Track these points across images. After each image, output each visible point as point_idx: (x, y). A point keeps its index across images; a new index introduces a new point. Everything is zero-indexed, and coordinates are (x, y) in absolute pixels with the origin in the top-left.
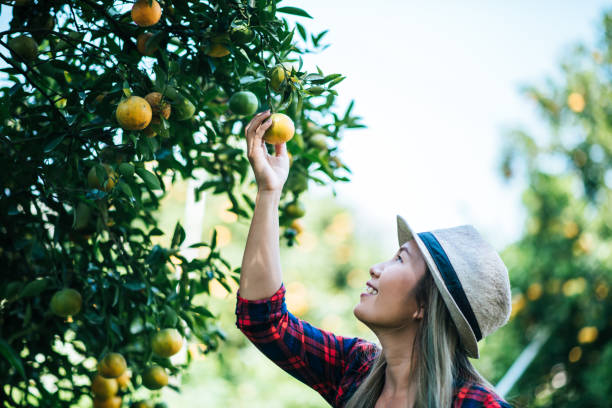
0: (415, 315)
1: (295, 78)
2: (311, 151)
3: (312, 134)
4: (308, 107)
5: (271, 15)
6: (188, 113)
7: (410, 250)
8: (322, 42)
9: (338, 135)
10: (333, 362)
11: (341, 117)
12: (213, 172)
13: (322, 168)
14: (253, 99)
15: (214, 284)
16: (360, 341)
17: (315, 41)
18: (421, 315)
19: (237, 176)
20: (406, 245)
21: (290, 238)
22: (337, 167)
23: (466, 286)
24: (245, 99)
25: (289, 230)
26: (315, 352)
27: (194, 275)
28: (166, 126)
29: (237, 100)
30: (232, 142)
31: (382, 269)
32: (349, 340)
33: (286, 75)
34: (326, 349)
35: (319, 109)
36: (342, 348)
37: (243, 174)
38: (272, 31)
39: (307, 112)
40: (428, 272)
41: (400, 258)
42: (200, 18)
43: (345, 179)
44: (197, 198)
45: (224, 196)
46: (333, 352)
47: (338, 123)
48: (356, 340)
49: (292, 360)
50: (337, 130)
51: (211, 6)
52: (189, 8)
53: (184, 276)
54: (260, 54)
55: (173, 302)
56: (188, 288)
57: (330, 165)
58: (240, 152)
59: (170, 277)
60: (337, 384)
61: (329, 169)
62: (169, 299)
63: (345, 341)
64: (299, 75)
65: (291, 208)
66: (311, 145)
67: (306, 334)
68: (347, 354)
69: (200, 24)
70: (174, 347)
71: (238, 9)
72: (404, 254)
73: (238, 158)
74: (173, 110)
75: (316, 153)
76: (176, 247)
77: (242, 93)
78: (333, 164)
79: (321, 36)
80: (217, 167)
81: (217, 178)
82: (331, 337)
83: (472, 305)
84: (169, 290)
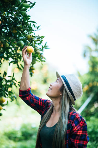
0: (60, 95)
1: (33, 38)
2: (36, 54)
3: (36, 50)
4: (36, 43)
5: (27, 23)
6: (7, 46)
7: (59, 79)
8: (39, 28)
9: (43, 50)
10: (41, 105)
11: (44, 46)
12: (13, 59)
13: (39, 58)
14: (23, 43)
15: (13, 86)
16: (48, 100)
17: (38, 28)
18: (62, 95)
19: (19, 60)
20: (58, 78)
21: (31, 75)
22: (42, 58)
23: (72, 88)
24: (21, 43)
25: (31, 73)
26: (37, 103)
27: (8, 83)
28: (2, 49)
29: (19, 43)
30: (18, 52)
31: (53, 84)
32: (45, 100)
33: (31, 37)
34: (40, 102)
35: (38, 44)
36: (43, 102)
37: (20, 59)
38: (27, 27)
39: (35, 45)
40: (63, 85)
41: (57, 81)
42: (10, 23)
43: (44, 61)
44: (10, 65)
45: (16, 65)
46: (41, 103)
47: (43, 47)
48: (47, 100)
49: (32, 105)
50: (43, 49)
51: (13, 20)
52: (8, 21)
53: (6, 83)
54: (24, 32)
55: (4, 90)
56: (7, 86)
57: (41, 57)
58: (20, 54)
59: (3, 84)
60: (42, 110)
61: (41, 59)
62: (2, 89)
63: (44, 100)
64: (34, 37)
65: (32, 68)
66: (36, 53)
67: (35, 98)
68: (45, 103)
69: (10, 25)
70: (4, 101)
71: (19, 21)
72: (58, 80)
73: (19, 56)
74: (3, 45)
75: (37, 55)
76: (4, 77)
77: (20, 41)
78: (42, 57)
79: (39, 27)
80: (14, 57)
81: (14, 60)
82: (41, 99)
83: (73, 92)
84: (2, 87)
